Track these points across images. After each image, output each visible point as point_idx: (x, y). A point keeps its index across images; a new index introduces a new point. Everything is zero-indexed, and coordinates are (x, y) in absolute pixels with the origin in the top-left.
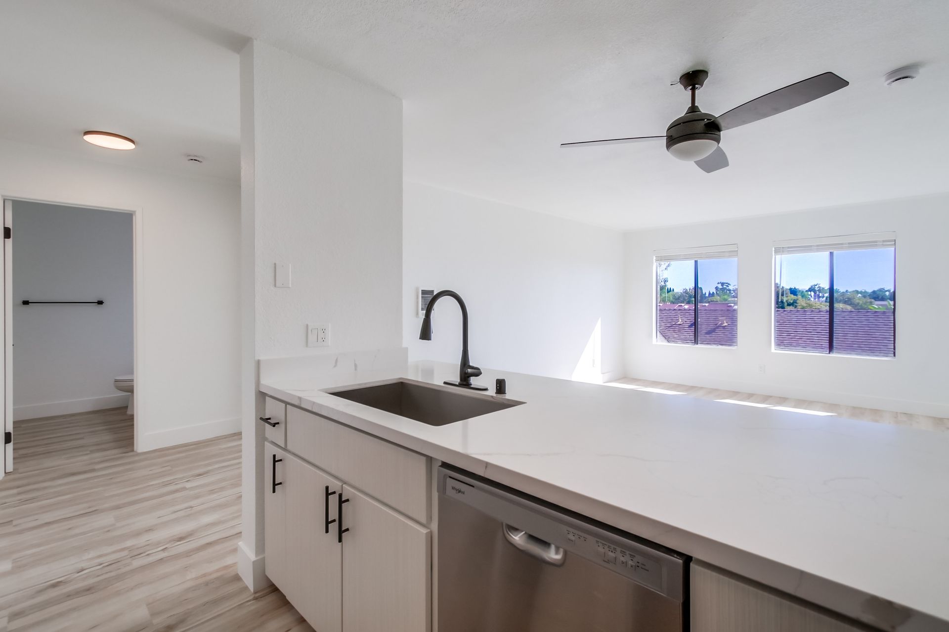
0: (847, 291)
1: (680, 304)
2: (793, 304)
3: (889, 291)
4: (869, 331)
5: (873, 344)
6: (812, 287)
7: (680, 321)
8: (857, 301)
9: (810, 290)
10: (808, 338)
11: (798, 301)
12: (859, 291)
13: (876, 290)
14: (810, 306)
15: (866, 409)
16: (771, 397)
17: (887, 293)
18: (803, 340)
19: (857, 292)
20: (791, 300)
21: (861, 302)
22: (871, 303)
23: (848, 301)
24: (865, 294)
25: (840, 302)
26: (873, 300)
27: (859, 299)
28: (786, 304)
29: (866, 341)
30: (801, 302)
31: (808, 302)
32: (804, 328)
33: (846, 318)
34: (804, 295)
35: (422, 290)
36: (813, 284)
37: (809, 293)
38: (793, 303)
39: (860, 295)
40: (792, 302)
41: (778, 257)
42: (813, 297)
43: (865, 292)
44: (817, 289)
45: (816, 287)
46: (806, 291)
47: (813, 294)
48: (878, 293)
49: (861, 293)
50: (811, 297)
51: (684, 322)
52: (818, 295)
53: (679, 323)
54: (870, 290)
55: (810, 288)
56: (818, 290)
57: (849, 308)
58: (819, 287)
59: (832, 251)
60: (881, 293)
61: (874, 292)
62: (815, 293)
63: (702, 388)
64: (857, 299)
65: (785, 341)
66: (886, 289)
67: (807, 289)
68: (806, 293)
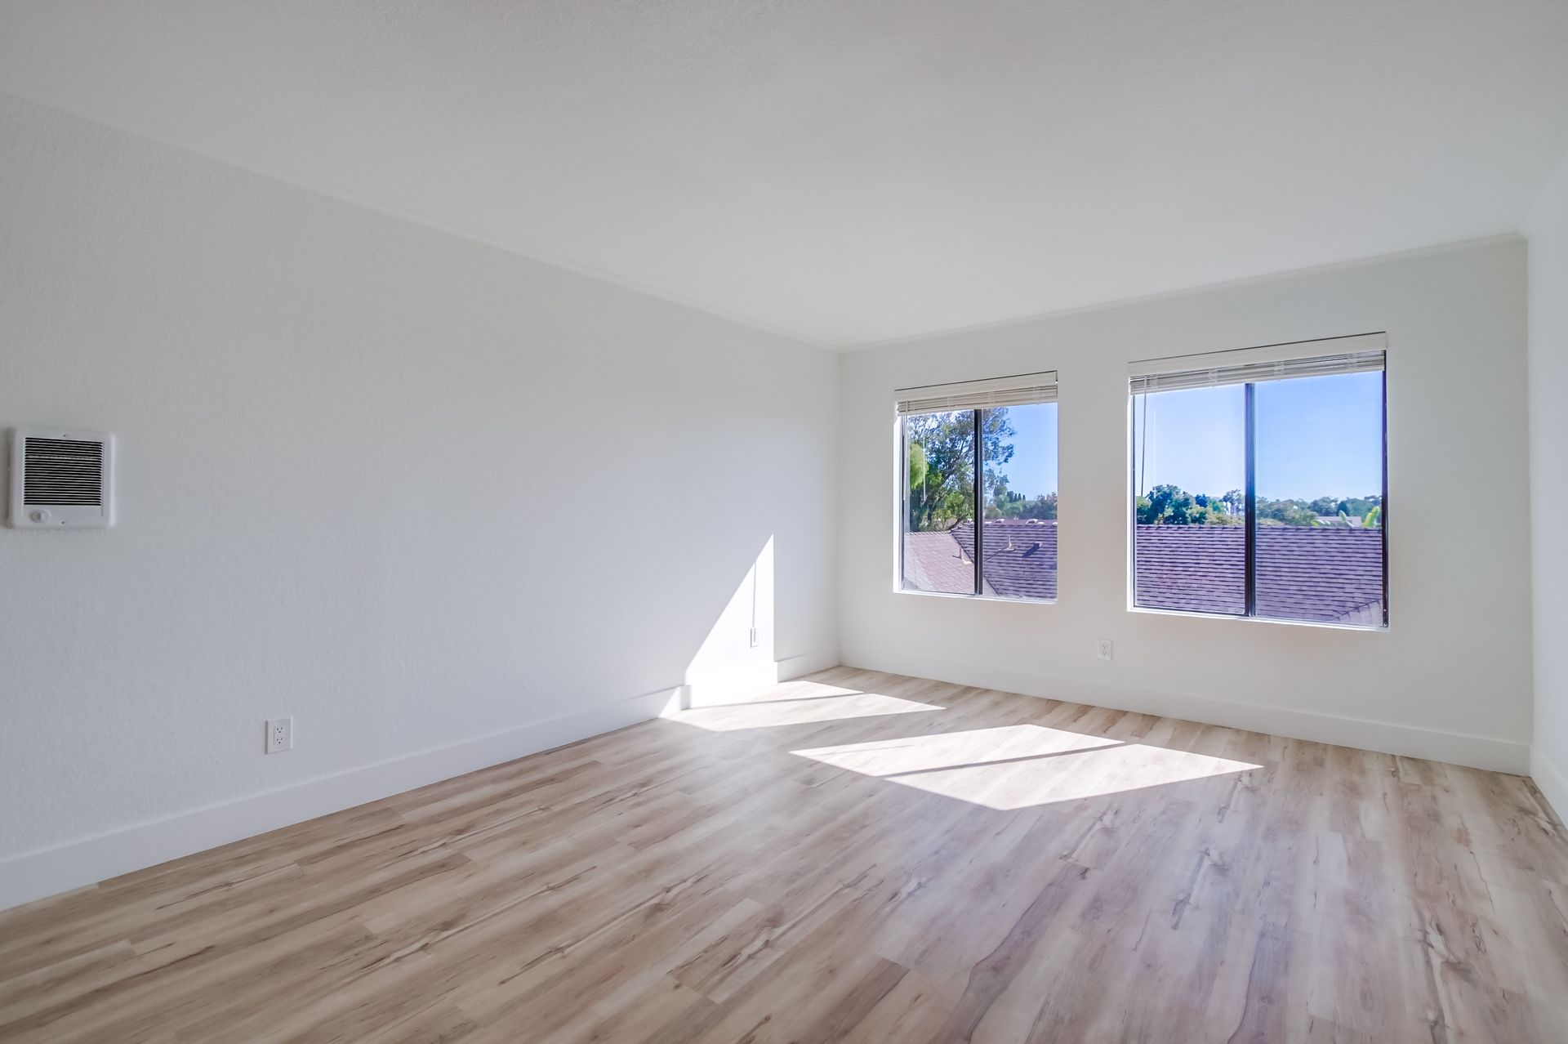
0: (1278, 500)
1: (1031, 520)
2: (1200, 519)
3: (1335, 501)
4: (1314, 562)
5: (1322, 584)
6: (1228, 494)
7: (1010, 545)
8: (1292, 515)
9: (1226, 499)
10: (1217, 574)
11: (1207, 515)
12: (1295, 500)
13: (1317, 499)
14: (1222, 521)
15: (1325, 747)
16: (1125, 713)
17: (1333, 505)
18: (1208, 578)
19: (1292, 502)
20: (1198, 513)
21: (1297, 516)
22: (1312, 517)
23: (1278, 514)
24: (1303, 506)
25: (1266, 516)
26: (1315, 513)
27: (1295, 512)
28: (1189, 520)
29: (1309, 579)
30: (1212, 516)
31: (1220, 515)
32: (1212, 558)
33: (1277, 540)
34: (1217, 507)
35: (29, 440)
36: (1230, 490)
37: (1224, 503)
38: (1200, 517)
39: (1295, 507)
40: (1198, 516)
41: (1139, 397)
42: (1230, 510)
43: (1303, 503)
44: (1235, 497)
45: (1235, 494)
46: (1220, 501)
47: (1229, 504)
48: (1321, 503)
49: (1296, 504)
50: (1227, 509)
51: (1017, 548)
52: (1237, 508)
53: (1008, 549)
54: (1309, 501)
55: (1225, 497)
56: (1238, 499)
57: (1280, 524)
58: (1238, 495)
59: (1249, 381)
60: (1325, 504)
61: (1315, 503)
62: (1233, 504)
63: (987, 691)
64: (1292, 511)
65: (1180, 581)
66: (1332, 499)
67: (1221, 497)
68: (1219, 504)
